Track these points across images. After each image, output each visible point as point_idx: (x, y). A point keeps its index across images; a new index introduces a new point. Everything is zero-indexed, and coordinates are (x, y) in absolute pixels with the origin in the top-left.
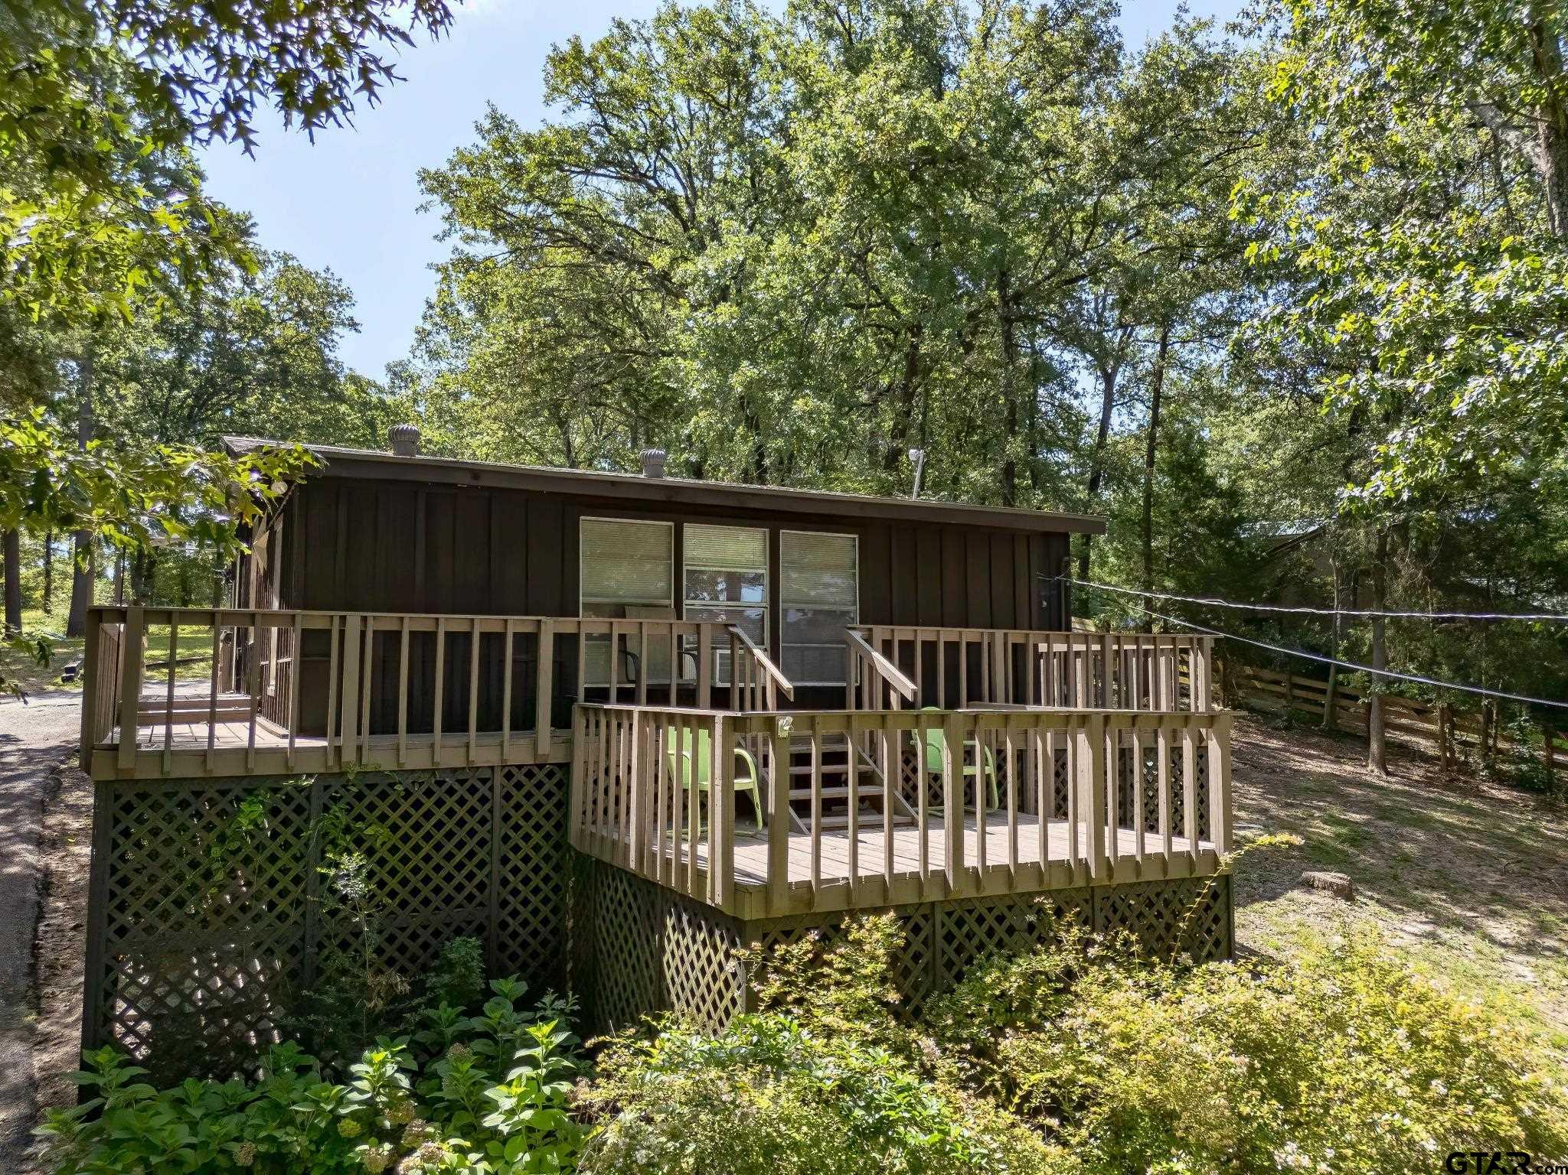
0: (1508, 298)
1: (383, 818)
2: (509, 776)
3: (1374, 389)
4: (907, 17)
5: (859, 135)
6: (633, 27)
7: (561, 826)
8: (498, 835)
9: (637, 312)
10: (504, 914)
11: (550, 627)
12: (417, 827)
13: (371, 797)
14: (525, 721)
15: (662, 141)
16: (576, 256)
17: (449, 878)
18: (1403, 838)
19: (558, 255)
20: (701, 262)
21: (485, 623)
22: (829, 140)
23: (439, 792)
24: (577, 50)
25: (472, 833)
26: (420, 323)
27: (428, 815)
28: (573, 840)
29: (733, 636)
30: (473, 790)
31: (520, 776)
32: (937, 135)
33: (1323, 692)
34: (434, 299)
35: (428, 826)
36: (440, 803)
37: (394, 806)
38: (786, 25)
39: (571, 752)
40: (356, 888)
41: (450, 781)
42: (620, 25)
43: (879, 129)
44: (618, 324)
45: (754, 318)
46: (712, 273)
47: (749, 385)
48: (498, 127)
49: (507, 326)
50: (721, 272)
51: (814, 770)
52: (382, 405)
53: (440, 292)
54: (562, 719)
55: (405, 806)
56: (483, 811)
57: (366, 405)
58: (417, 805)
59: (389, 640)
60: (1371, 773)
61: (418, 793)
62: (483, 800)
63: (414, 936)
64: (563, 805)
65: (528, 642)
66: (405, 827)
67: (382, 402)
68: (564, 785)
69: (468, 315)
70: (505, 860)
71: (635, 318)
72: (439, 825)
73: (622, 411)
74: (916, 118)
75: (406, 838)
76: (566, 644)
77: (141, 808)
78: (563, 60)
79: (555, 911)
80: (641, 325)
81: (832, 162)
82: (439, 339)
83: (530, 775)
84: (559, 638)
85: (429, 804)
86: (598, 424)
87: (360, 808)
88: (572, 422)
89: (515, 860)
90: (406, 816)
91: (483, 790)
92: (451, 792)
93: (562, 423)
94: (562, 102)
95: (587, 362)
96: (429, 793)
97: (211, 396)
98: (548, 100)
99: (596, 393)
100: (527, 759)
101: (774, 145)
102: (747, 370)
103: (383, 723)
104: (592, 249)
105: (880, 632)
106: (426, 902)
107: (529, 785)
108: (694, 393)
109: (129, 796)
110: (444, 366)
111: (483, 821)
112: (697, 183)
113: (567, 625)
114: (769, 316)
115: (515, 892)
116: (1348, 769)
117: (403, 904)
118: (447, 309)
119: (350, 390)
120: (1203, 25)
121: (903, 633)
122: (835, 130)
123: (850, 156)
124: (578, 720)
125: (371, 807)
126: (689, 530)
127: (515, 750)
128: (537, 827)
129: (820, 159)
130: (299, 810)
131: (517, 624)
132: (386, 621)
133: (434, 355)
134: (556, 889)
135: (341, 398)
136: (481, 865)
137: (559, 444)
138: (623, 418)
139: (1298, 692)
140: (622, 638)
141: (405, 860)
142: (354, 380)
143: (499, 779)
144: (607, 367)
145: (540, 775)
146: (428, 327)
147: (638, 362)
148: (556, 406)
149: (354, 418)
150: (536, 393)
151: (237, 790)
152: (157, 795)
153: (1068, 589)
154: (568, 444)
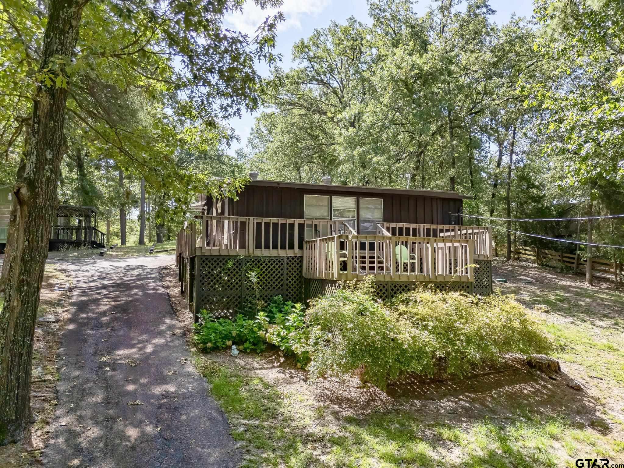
0: (602, 117)
1: (259, 267)
2: (288, 259)
3: (557, 148)
4: (413, 27)
5: (394, 70)
6: (321, 31)
7: (301, 272)
8: (285, 278)
9: (324, 129)
10: (287, 293)
11: (297, 222)
12: (266, 270)
13: (256, 262)
14: (291, 247)
15: (331, 71)
16: (303, 112)
17: (274, 283)
18: (580, 300)
19: (296, 111)
20: (344, 114)
21: (281, 221)
22: (385, 72)
23: (272, 262)
24: (303, 43)
25: (279, 272)
26: (249, 136)
27: (269, 267)
28: (304, 275)
29: (345, 225)
30: (279, 262)
31: (290, 259)
32: (421, 69)
33: (574, 258)
34: (254, 127)
35: (269, 270)
36: (272, 264)
37: (261, 264)
38: (373, 29)
39: (303, 254)
40: (254, 280)
41: (274, 259)
42: (317, 31)
43: (402, 69)
44: (317, 134)
45: (361, 132)
46: (347, 118)
47: (360, 155)
48: (277, 70)
49: (280, 137)
50: (350, 118)
51: (367, 260)
52: (237, 166)
53: (256, 125)
54: (301, 247)
55: (264, 264)
56: (282, 267)
57: (231, 165)
58: (266, 264)
59: (259, 225)
60: (586, 285)
61: (267, 262)
62: (282, 264)
63: (266, 296)
64: (301, 267)
65: (292, 226)
66: (264, 270)
67: (237, 164)
68: (301, 261)
69: (265, 132)
70: (287, 279)
71: (323, 131)
72: (272, 270)
73: (319, 164)
74: (414, 64)
75: (264, 272)
76: (301, 226)
77: (207, 262)
78: (298, 47)
79: (300, 293)
80: (325, 133)
81: (386, 79)
82: (256, 141)
83: (293, 259)
84: (299, 224)
85: (269, 264)
86: (311, 169)
87: (254, 264)
88: (302, 169)
89: (290, 279)
90: (264, 267)
91: (282, 262)
92: (274, 262)
93: (298, 170)
94: (298, 61)
95: (307, 148)
96: (269, 262)
97: (182, 164)
98: (293, 60)
99: (310, 158)
100: (292, 255)
101: (367, 75)
102: (359, 150)
103: (258, 246)
104: (308, 109)
105: (386, 225)
106: (269, 288)
107: (293, 261)
108: (342, 158)
109: (204, 259)
110: (257, 151)
111: (282, 269)
112: (344, 83)
113: (301, 221)
114: (366, 131)
115: (290, 287)
116: (578, 284)
117: (264, 288)
118: (259, 131)
119: (226, 160)
120: (521, 20)
121: (393, 225)
122: (387, 69)
123: (392, 77)
124: (305, 246)
125: (256, 264)
126: (334, 198)
127: (290, 253)
128: (295, 272)
129: (382, 79)
130: (240, 264)
131: (289, 221)
132: (258, 219)
133: (254, 147)
134: (300, 287)
135: (223, 163)
136: (282, 280)
137: (297, 177)
138: (319, 167)
139: (565, 259)
140: (316, 225)
141: (264, 278)
142: (228, 157)
143: (286, 259)
144: (314, 149)
145: (296, 259)
146: (252, 137)
147: (324, 147)
148: (296, 163)
149: (227, 170)
150: (290, 159)
151: (226, 259)
152: (210, 259)
153: (462, 218)
154: (300, 177)
